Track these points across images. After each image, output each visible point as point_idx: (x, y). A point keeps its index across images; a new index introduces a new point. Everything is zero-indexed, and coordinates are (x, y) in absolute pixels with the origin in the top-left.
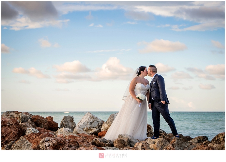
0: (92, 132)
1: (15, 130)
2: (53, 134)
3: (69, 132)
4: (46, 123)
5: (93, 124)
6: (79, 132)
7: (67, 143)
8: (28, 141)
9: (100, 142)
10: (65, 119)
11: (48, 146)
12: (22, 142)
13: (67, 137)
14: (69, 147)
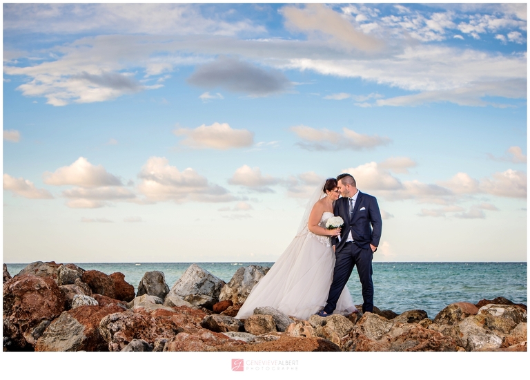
0: (202, 303)
1: (51, 298)
2: (125, 308)
3: (157, 303)
4: (111, 284)
5: (203, 287)
6: (175, 303)
7: (152, 324)
8: (76, 320)
9: (219, 322)
10: (149, 277)
11: (117, 331)
12: (65, 322)
13: (154, 313)
14: (157, 332)
